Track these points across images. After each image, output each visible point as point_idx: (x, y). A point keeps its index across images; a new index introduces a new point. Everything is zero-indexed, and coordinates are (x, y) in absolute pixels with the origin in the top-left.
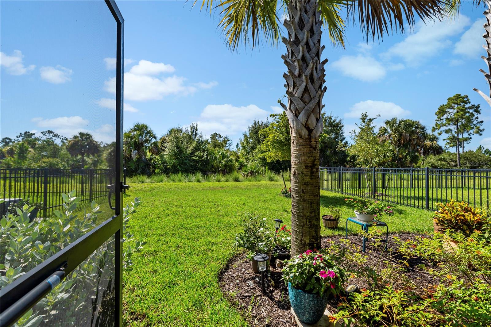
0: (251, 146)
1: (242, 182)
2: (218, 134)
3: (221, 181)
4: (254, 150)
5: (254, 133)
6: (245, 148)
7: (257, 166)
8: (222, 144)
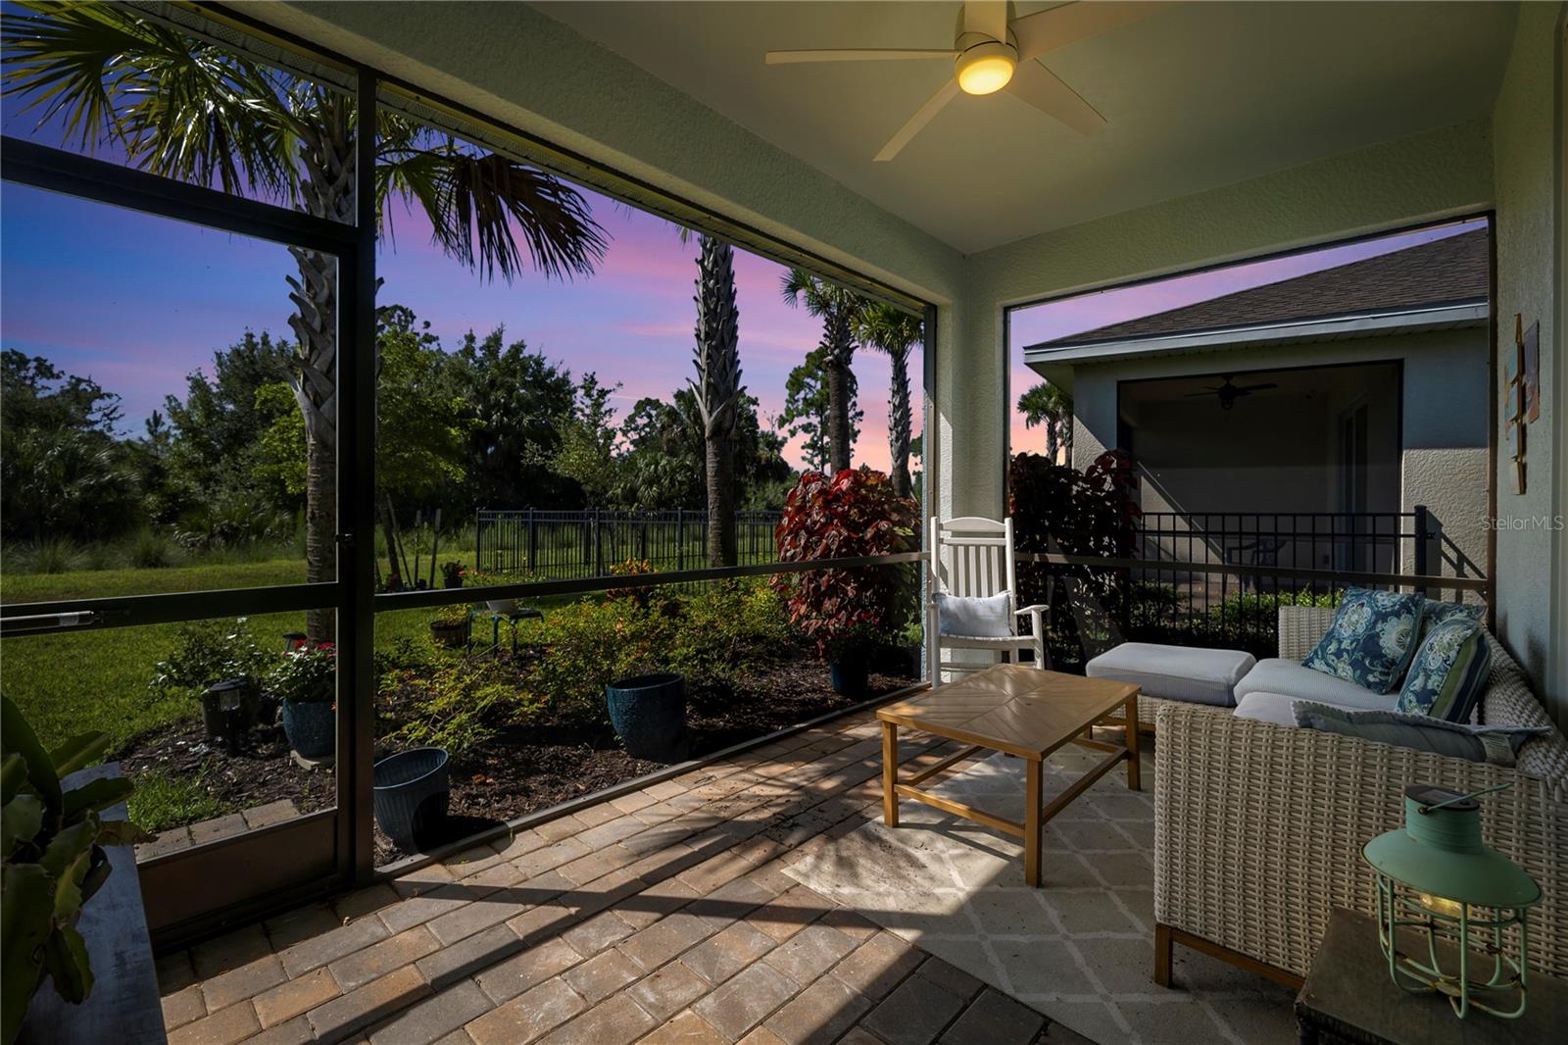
0: (229, 429)
1: (180, 566)
2: (29, 356)
3: (68, 570)
4: (241, 445)
5: (243, 380)
6: (194, 437)
7: (257, 507)
8: (66, 413)
